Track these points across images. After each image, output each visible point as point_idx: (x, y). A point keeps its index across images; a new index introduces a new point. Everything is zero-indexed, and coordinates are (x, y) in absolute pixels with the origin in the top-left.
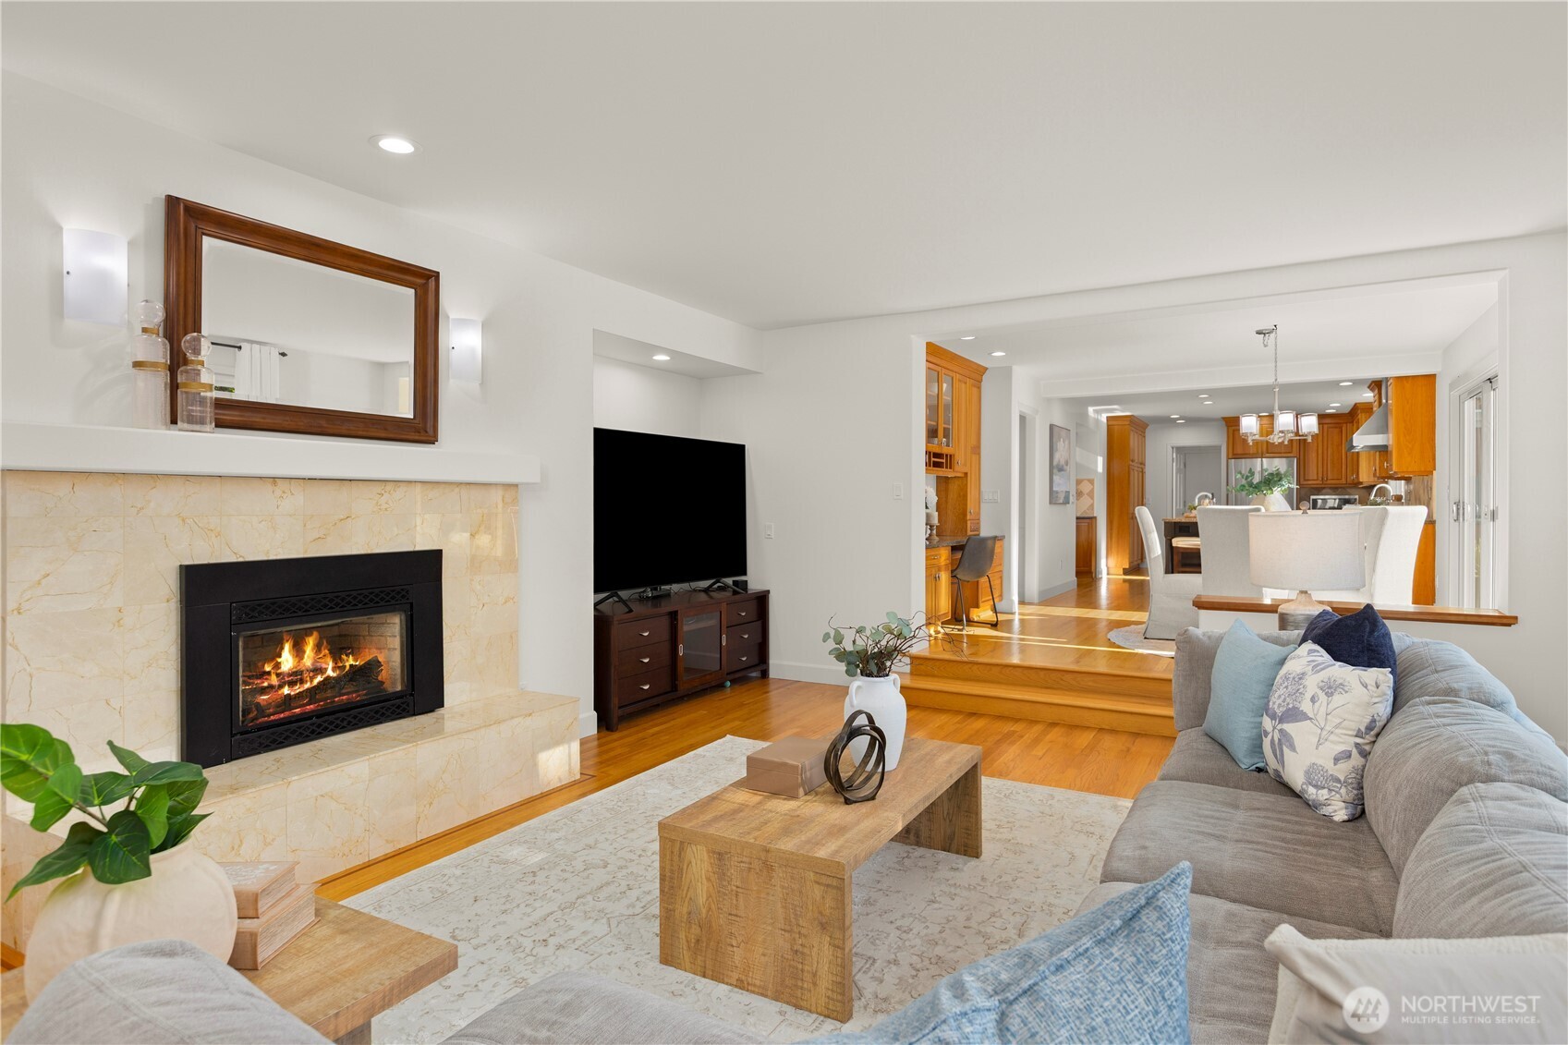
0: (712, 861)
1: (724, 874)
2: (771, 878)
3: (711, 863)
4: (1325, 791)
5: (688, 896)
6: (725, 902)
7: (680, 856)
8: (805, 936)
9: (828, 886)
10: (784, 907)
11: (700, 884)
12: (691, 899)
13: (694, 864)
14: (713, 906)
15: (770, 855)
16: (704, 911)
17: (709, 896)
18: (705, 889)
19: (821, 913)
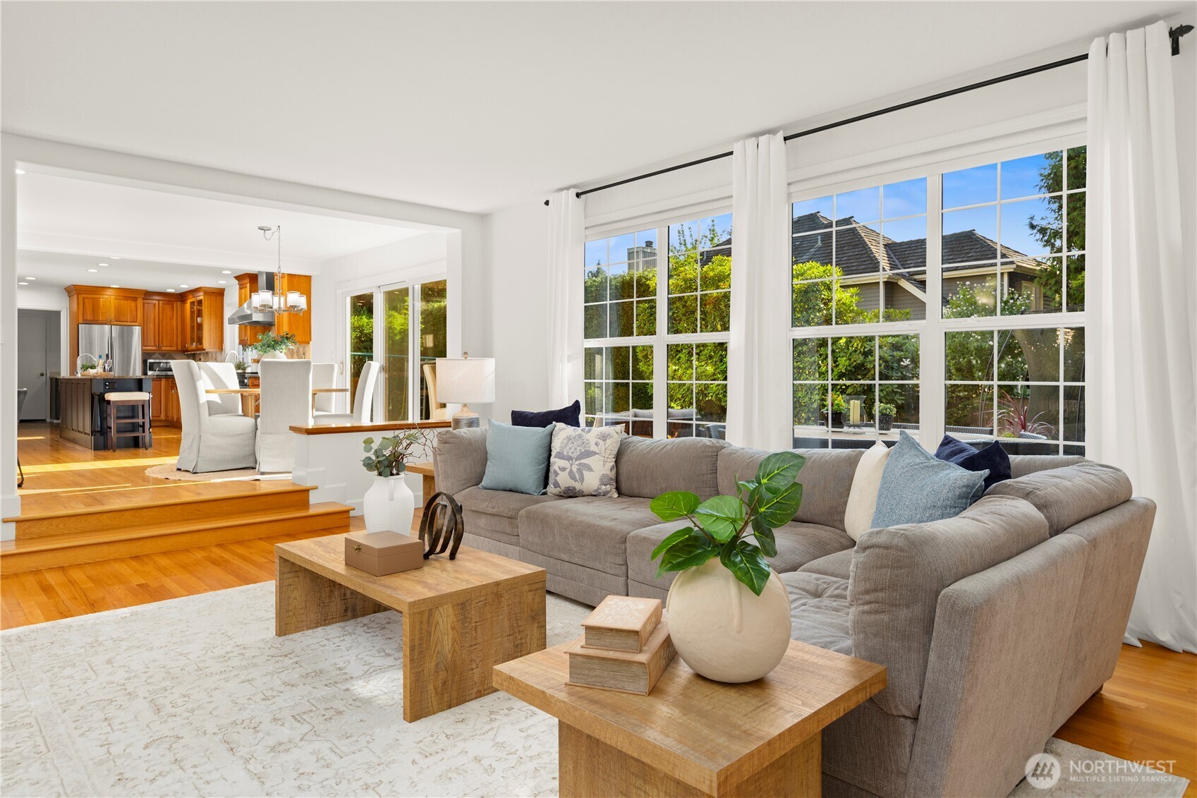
0: (457, 612)
1: (466, 618)
2: (500, 603)
3: (456, 615)
4: (608, 486)
5: (436, 651)
6: (467, 639)
7: (428, 623)
8: (522, 631)
9: (536, 590)
10: (509, 619)
11: (446, 637)
12: (438, 652)
13: (441, 623)
14: (457, 648)
15: (500, 587)
16: (449, 656)
17: (454, 641)
18: (450, 637)
19: (532, 610)
